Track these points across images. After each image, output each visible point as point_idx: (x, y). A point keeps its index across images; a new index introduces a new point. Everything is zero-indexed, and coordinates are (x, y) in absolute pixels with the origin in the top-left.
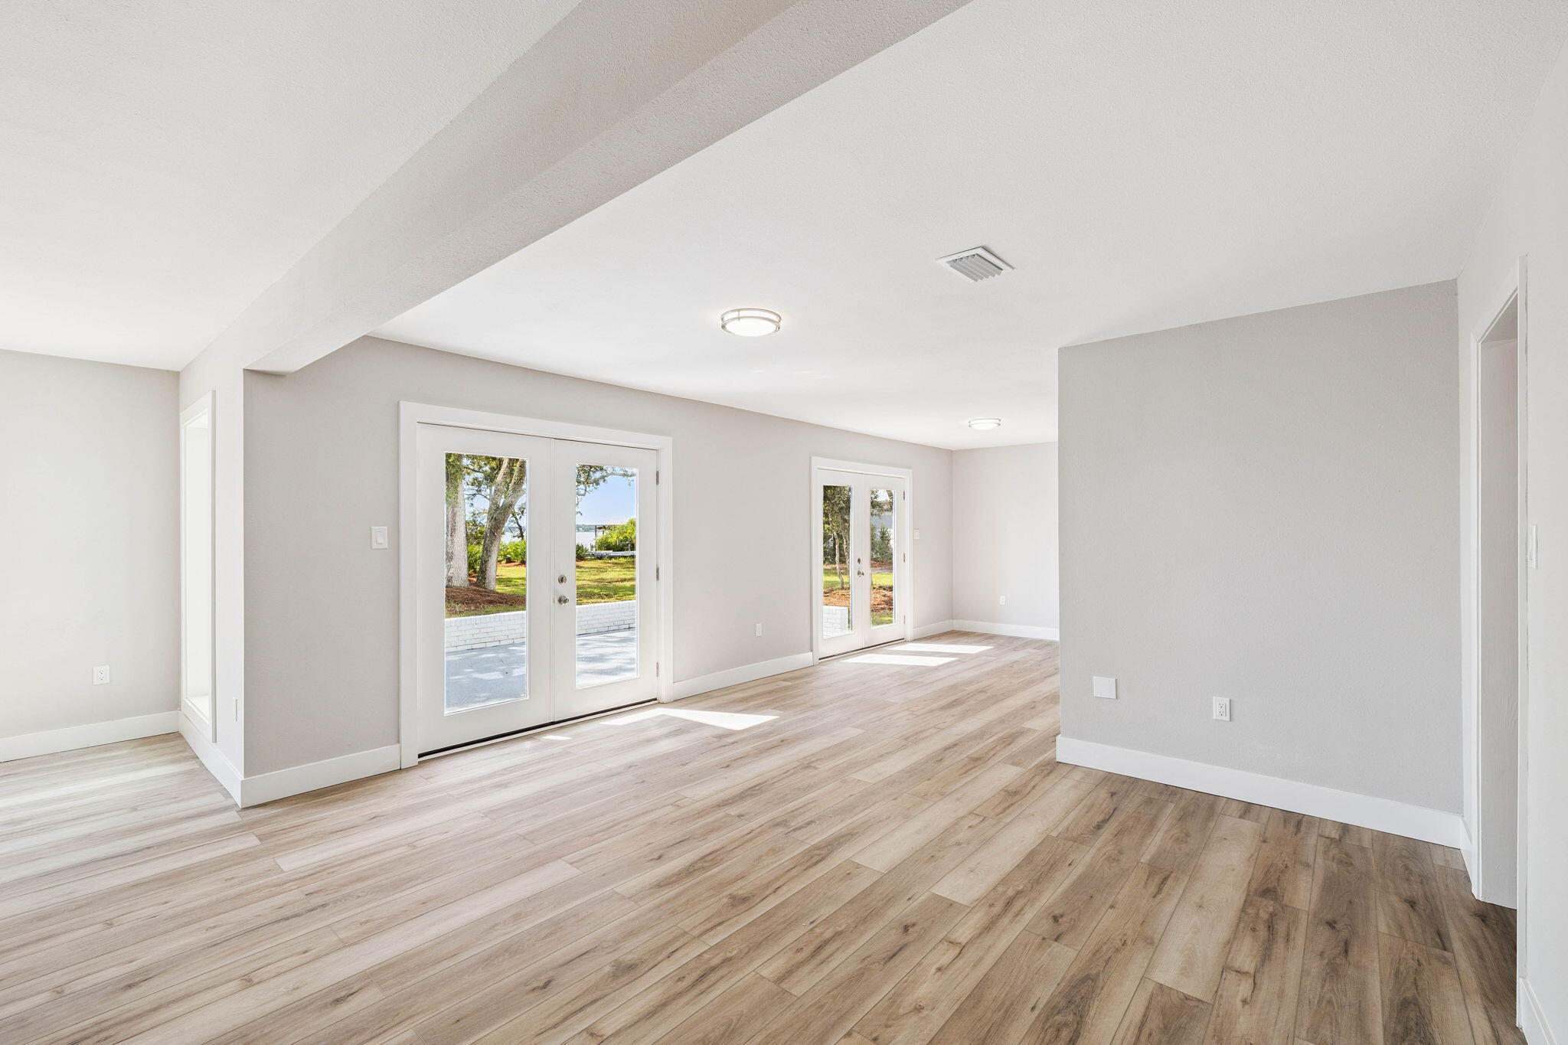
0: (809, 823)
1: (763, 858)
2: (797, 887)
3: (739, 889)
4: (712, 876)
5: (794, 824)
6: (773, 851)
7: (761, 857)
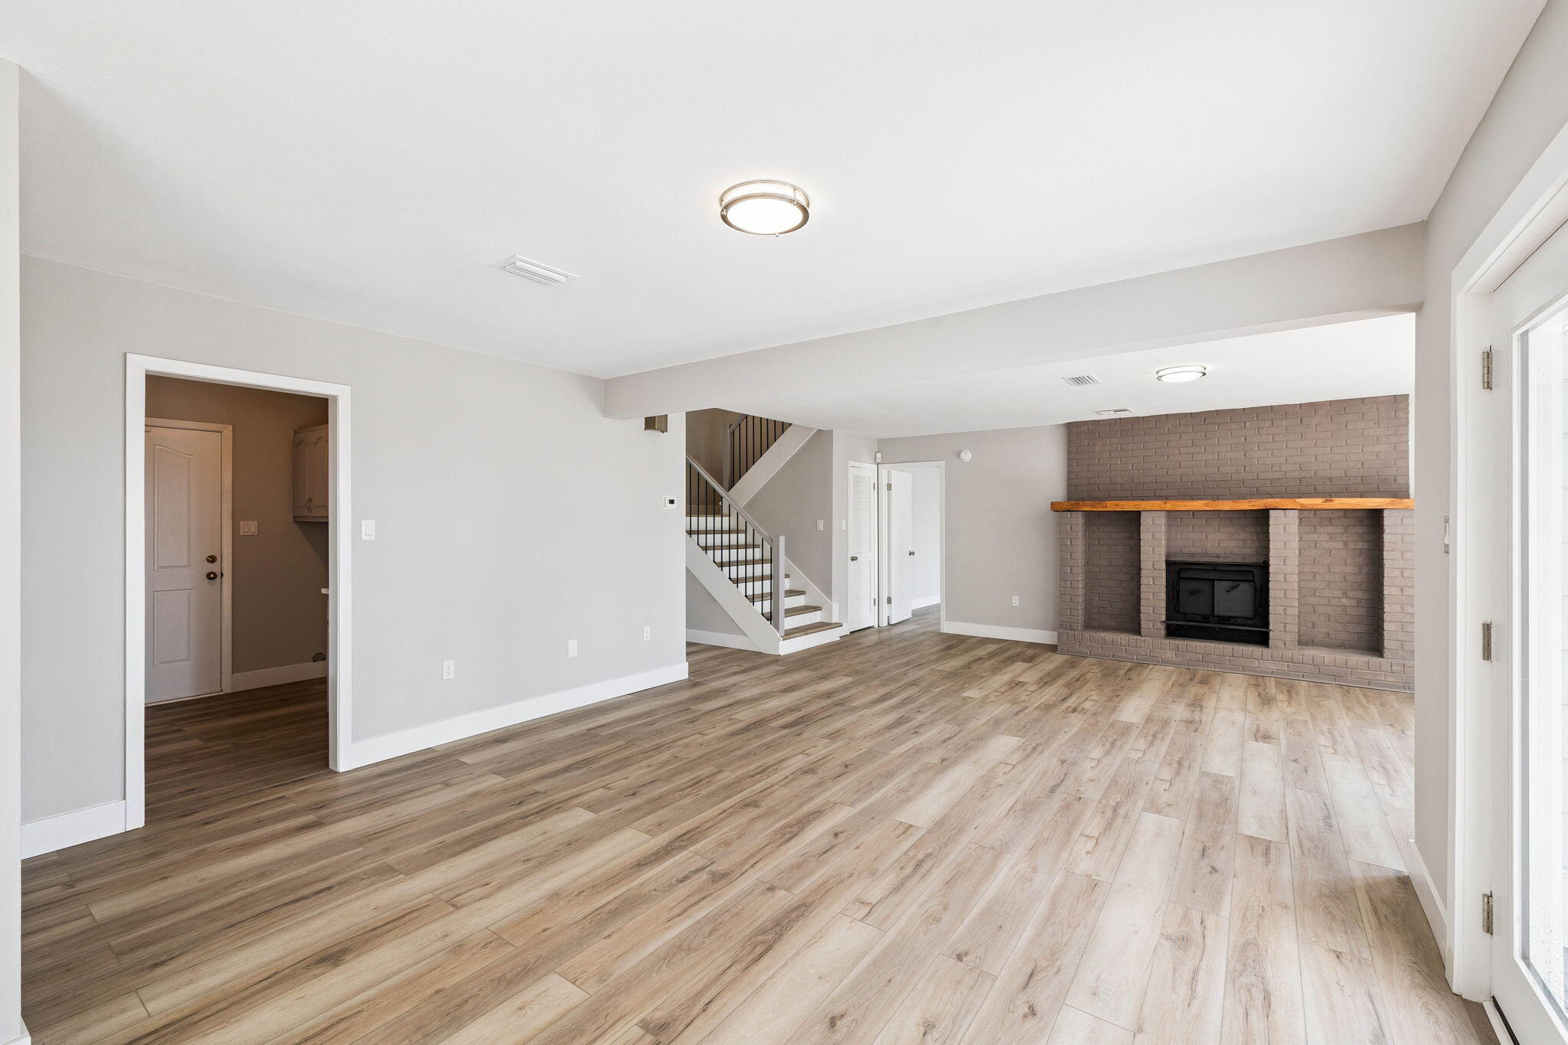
0: (686, 878)
1: (737, 836)
2: (708, 814)
3: (754, 812)
4: (779, 820)
5: (704, 876)
6: (727, 843)
7: (739, 837)
